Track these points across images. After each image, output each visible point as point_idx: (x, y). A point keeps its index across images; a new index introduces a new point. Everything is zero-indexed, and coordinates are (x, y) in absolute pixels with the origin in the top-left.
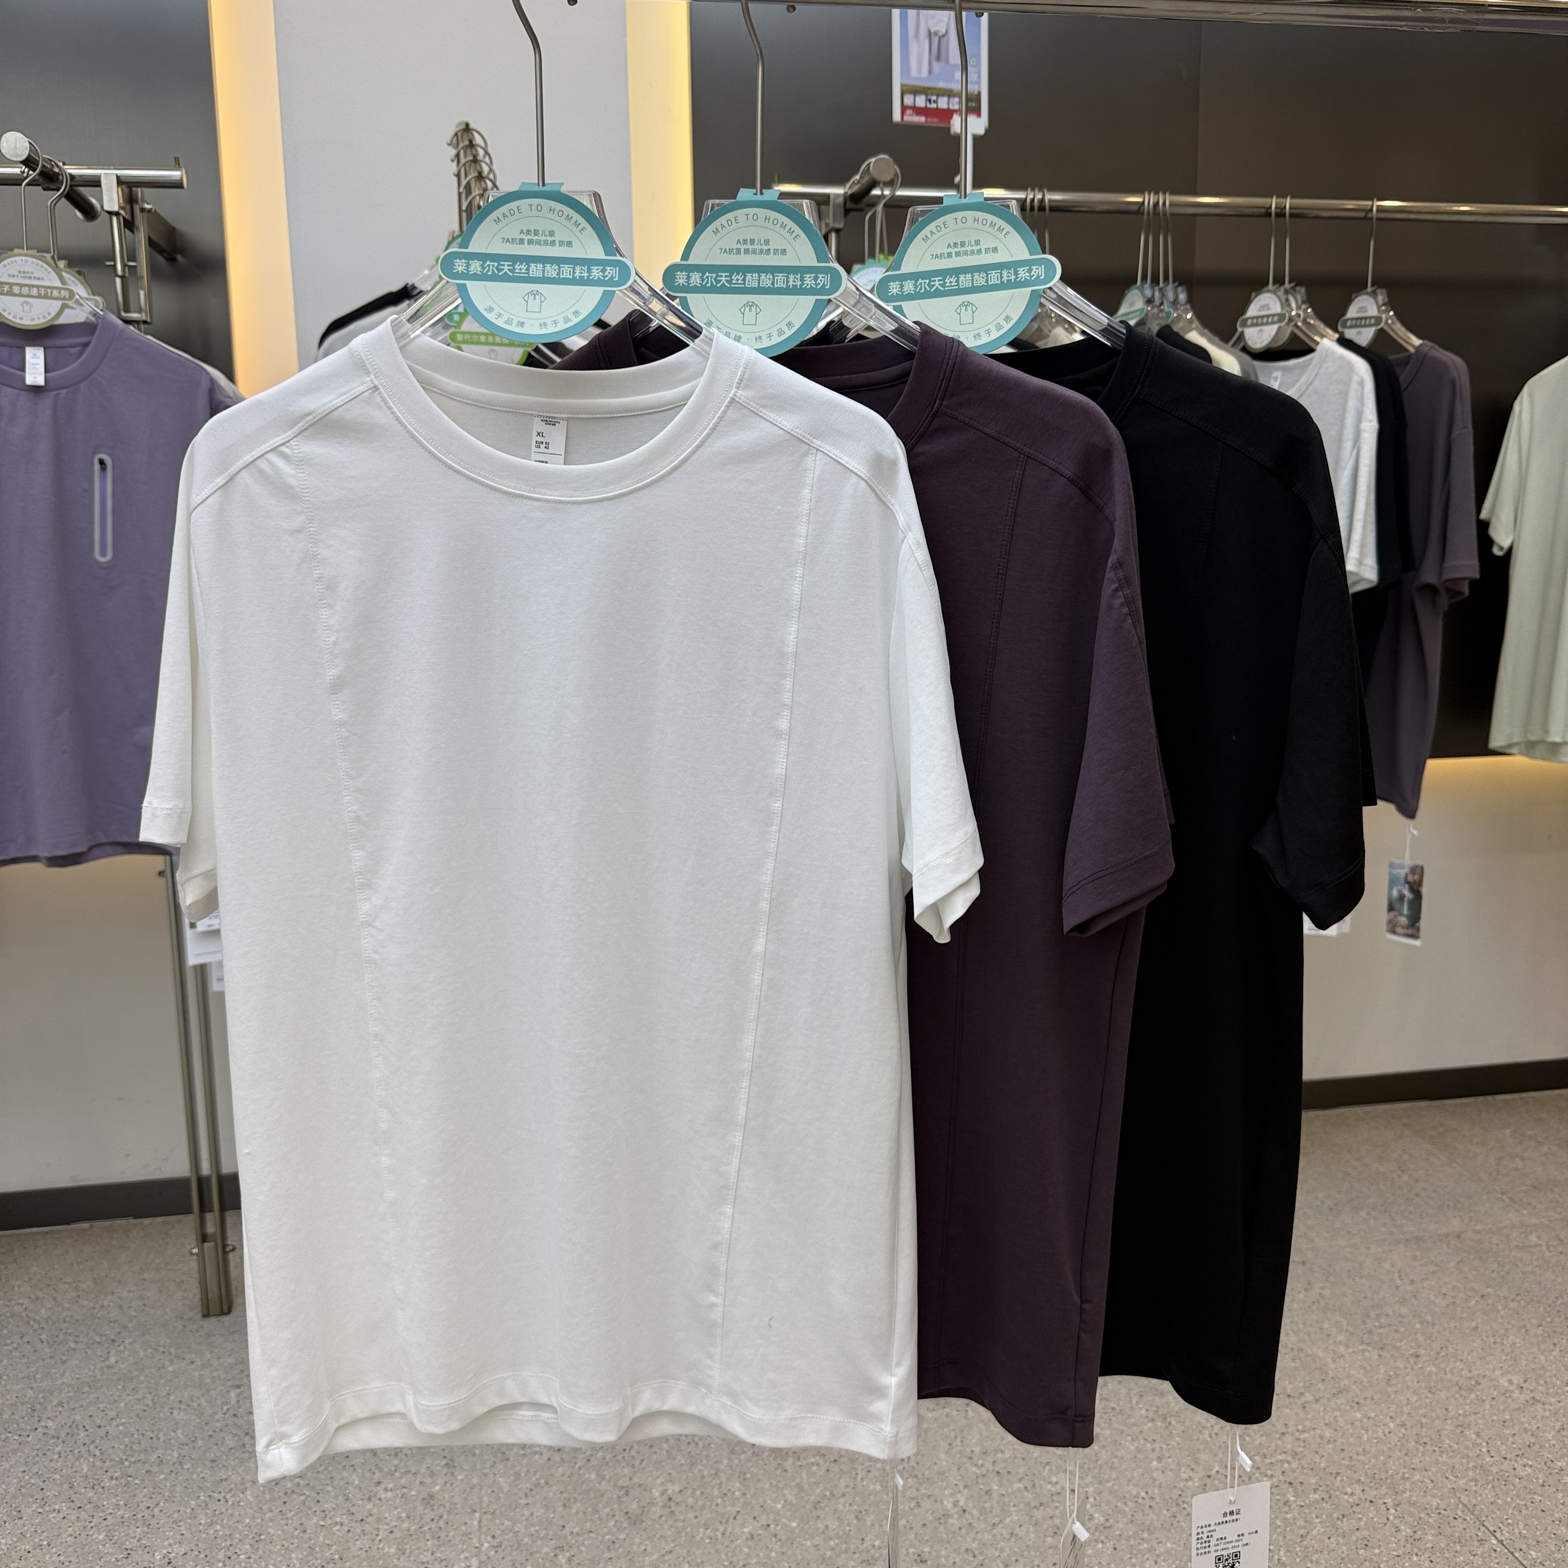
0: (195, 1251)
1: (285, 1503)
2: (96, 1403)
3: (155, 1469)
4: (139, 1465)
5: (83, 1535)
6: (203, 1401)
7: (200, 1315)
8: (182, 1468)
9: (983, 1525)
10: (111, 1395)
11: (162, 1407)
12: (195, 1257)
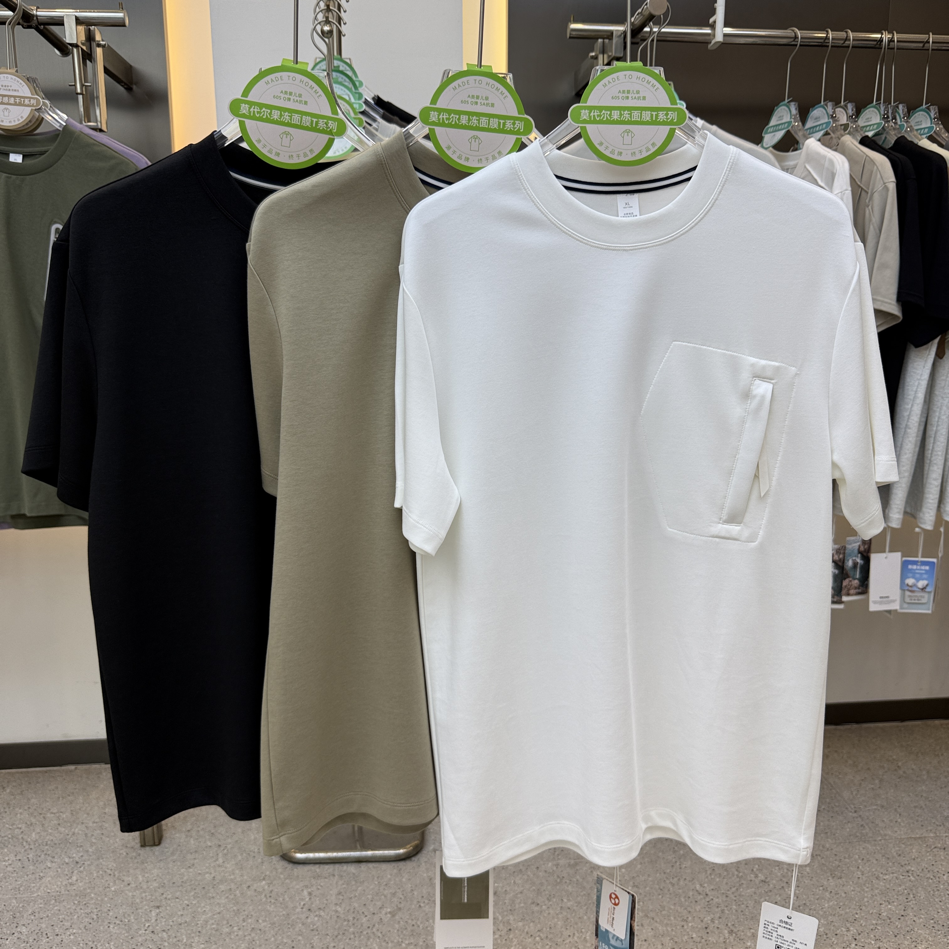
6: (132, 917)
7: (139, 845)
10: (69, 909)
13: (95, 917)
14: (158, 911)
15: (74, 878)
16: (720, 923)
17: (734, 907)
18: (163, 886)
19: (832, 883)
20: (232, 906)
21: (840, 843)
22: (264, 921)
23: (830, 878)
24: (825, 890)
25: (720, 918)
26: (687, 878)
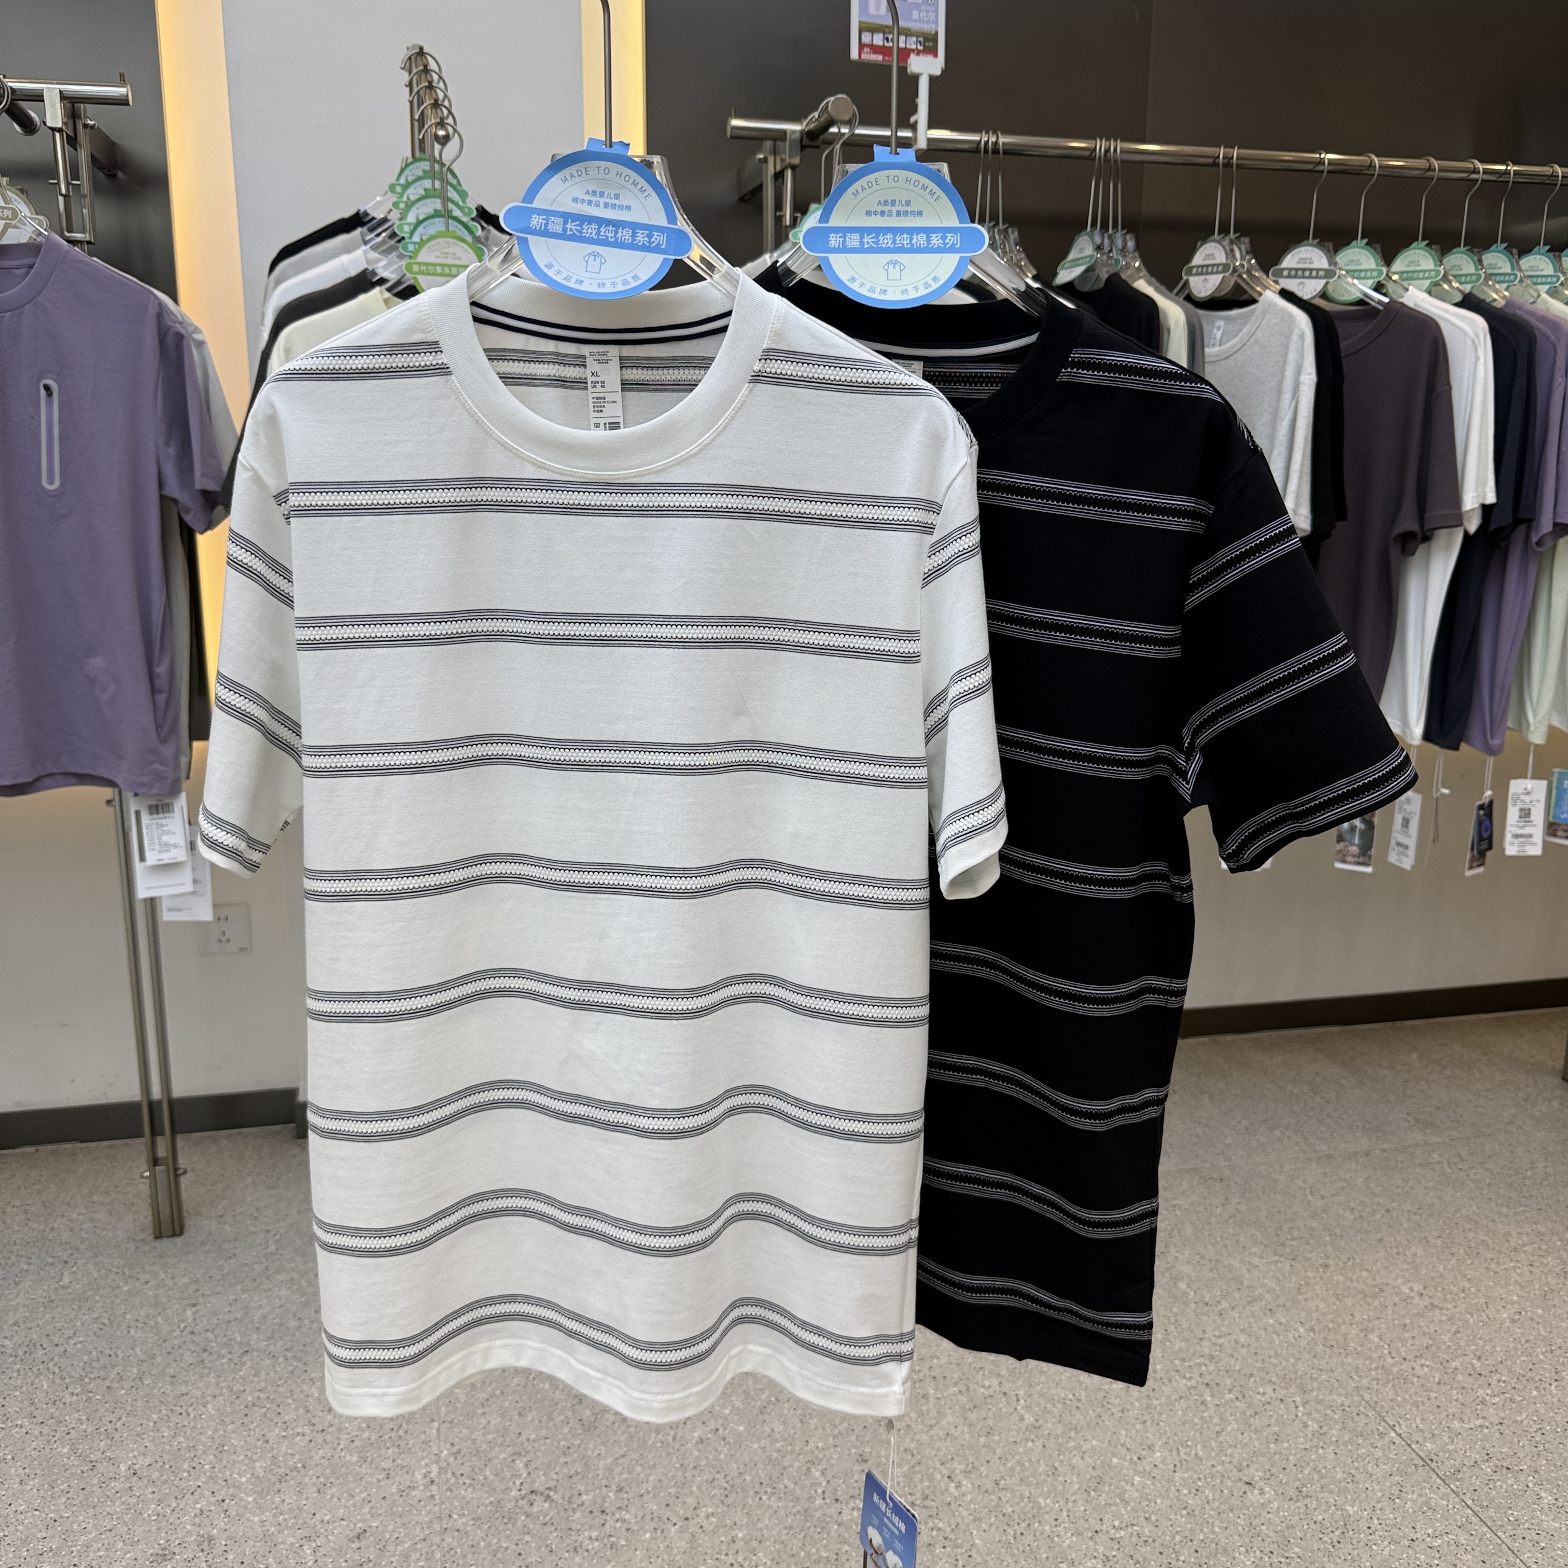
0: (147, 1174)
1: (246, 1415)
2: (52, 1322)
3: (116, 1385)
4: (98, 1381)
5: (48, 1448)
6: (160, 1319)
7: (152, 1236)
8: (143, 1384)
9: (920, 1427)
10: (67, 1315)
11: (119, 1325)
12: (147, 1181)
15: (66, 1280)
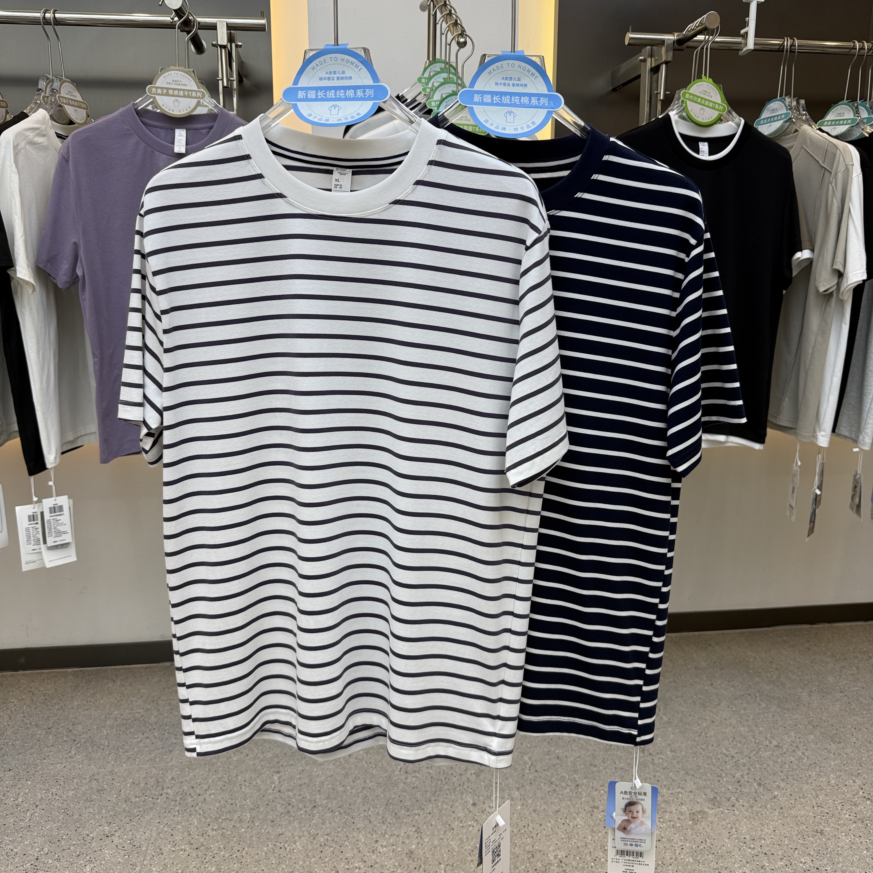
2: (194, 779)
4: (227, 821)
13: (226, 780)
14: (279, 775)
16: (749, 778)
17: (758, 766)
18: (276, 756)
19: (834, 747)
20: (339, 770)
21: (834, 716)
22: (371, 782)
23: (831, 743)
24: (829, 752)
25: (748, 774)
26: (714, 745)
